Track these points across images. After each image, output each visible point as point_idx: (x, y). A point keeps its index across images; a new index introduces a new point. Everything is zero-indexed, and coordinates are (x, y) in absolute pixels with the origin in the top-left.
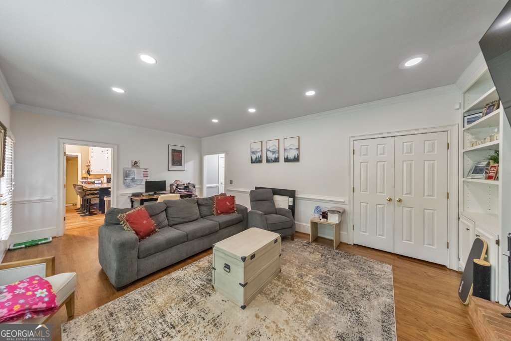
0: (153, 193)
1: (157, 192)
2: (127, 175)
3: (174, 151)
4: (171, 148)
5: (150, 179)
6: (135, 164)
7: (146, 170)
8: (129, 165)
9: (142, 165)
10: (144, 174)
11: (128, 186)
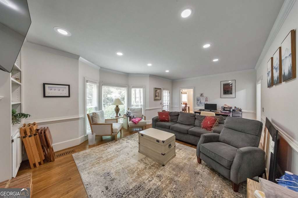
0: (209, 110)
1: (212, 111)
2: (198, 100)
3: (224, 85)
4: (222, 83)
5: (208, 103)
6: (202, 95)
7: (207, 98)
8: (199, 95)
9: (205, 95)
10: (206, 100)
11: (198, 105)
